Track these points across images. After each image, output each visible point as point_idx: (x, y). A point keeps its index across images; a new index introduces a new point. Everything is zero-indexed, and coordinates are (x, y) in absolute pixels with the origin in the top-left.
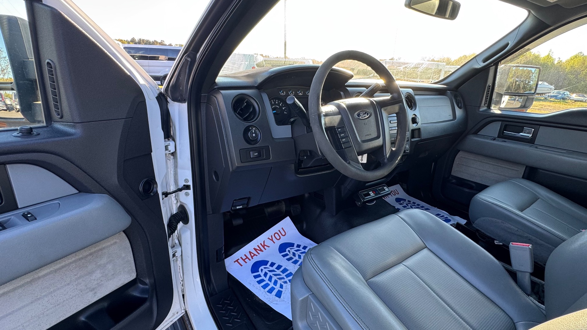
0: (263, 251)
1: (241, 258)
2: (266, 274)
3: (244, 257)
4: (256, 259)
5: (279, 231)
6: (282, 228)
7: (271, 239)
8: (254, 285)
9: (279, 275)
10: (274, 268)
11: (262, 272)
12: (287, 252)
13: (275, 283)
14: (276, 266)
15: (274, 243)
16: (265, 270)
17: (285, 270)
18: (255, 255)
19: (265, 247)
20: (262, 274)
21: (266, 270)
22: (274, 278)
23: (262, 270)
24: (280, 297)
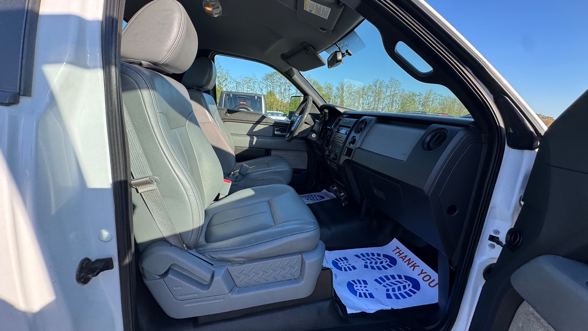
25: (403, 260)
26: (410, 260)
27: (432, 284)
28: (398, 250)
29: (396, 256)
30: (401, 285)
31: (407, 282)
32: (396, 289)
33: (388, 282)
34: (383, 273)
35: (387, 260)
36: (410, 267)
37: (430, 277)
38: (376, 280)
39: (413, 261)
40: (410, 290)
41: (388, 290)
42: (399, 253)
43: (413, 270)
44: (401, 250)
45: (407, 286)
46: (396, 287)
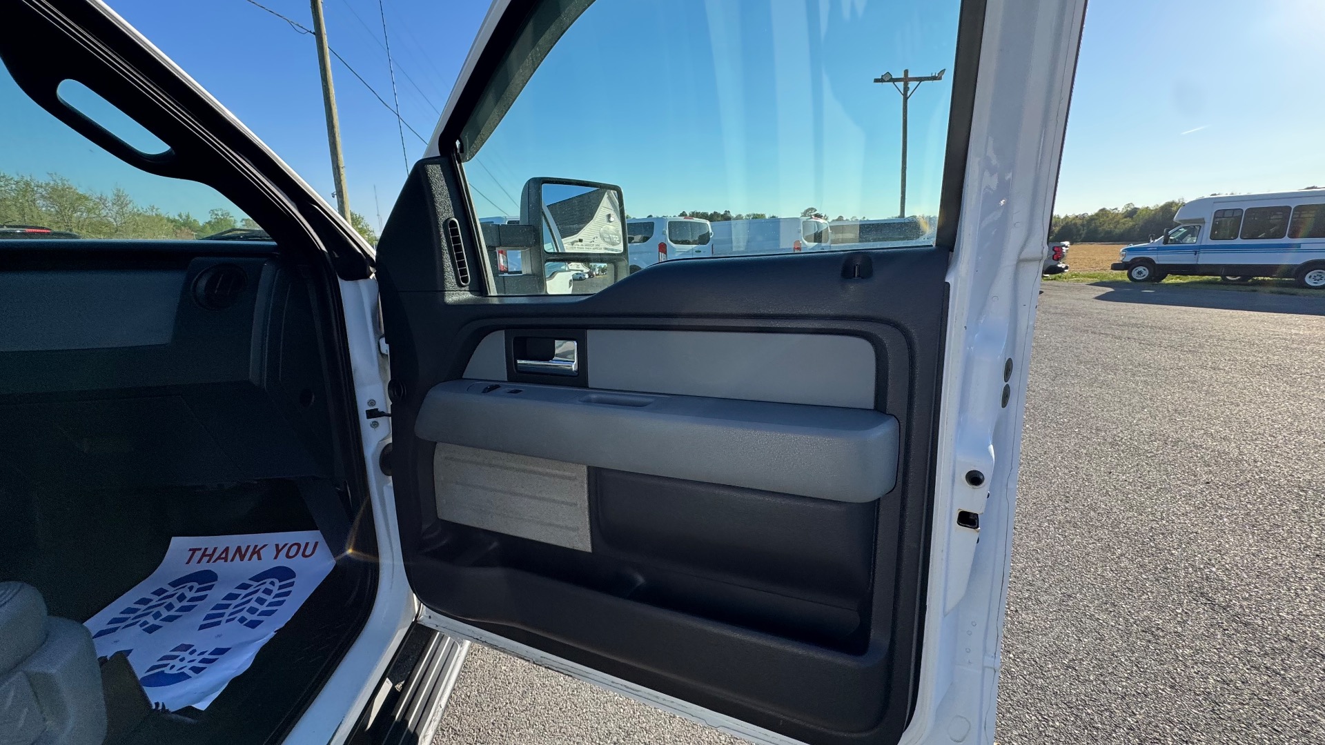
25: (226, 561)
26: (239, 549)
27: (308, 553)
28: (198, 554)
29: (204, 566)
30: (260, 594)
31: (265, 583)
32: (256, 605)
33: (228, 612)
34: (204, 609)
35: (189, 585)
36: (250, 559)
37: (299, 545)
38: (202, 627)
39: (248, 547)
40: (281, 588)
41: (242, 620)
42: (208, 555)
43: (259, 558)
44: (206, 549)
45: (270, 587)
46: (253, 604)
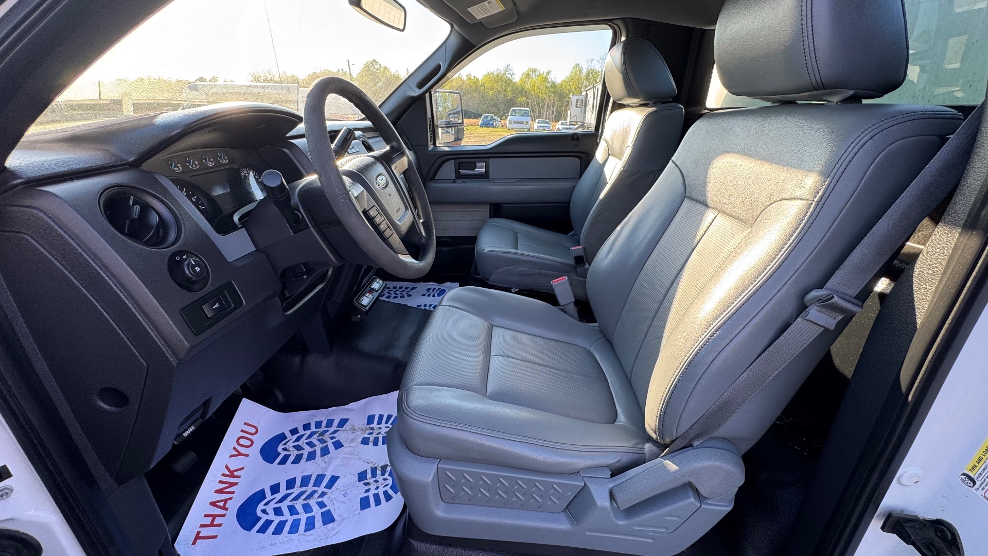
0: (237, 484)
1: (202, 526)
2: (278, 511)
3: (208, 521)
4: (234, 506)
5: (242, 431)
6: (245, 424)
7: (237, 453)
8: (273, 543)
9: (302, 493)
10: (283, 491)
11: (268, 514)
12: (283, 453)
13: (307, 508)
14: (283, 487)
15: (247, 456)
16: (270, 508)
17: (305, 481)
18: (226, 501)
19: (236, 474)
20: (271, 516)
21: (273, 505)
22: (298, 505)
23: (264, 511)
24: (333, 520)
